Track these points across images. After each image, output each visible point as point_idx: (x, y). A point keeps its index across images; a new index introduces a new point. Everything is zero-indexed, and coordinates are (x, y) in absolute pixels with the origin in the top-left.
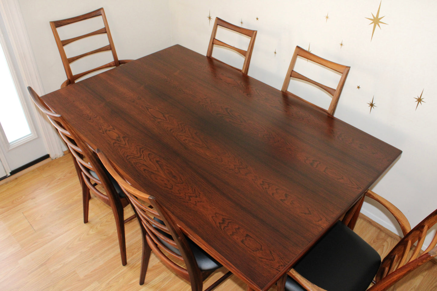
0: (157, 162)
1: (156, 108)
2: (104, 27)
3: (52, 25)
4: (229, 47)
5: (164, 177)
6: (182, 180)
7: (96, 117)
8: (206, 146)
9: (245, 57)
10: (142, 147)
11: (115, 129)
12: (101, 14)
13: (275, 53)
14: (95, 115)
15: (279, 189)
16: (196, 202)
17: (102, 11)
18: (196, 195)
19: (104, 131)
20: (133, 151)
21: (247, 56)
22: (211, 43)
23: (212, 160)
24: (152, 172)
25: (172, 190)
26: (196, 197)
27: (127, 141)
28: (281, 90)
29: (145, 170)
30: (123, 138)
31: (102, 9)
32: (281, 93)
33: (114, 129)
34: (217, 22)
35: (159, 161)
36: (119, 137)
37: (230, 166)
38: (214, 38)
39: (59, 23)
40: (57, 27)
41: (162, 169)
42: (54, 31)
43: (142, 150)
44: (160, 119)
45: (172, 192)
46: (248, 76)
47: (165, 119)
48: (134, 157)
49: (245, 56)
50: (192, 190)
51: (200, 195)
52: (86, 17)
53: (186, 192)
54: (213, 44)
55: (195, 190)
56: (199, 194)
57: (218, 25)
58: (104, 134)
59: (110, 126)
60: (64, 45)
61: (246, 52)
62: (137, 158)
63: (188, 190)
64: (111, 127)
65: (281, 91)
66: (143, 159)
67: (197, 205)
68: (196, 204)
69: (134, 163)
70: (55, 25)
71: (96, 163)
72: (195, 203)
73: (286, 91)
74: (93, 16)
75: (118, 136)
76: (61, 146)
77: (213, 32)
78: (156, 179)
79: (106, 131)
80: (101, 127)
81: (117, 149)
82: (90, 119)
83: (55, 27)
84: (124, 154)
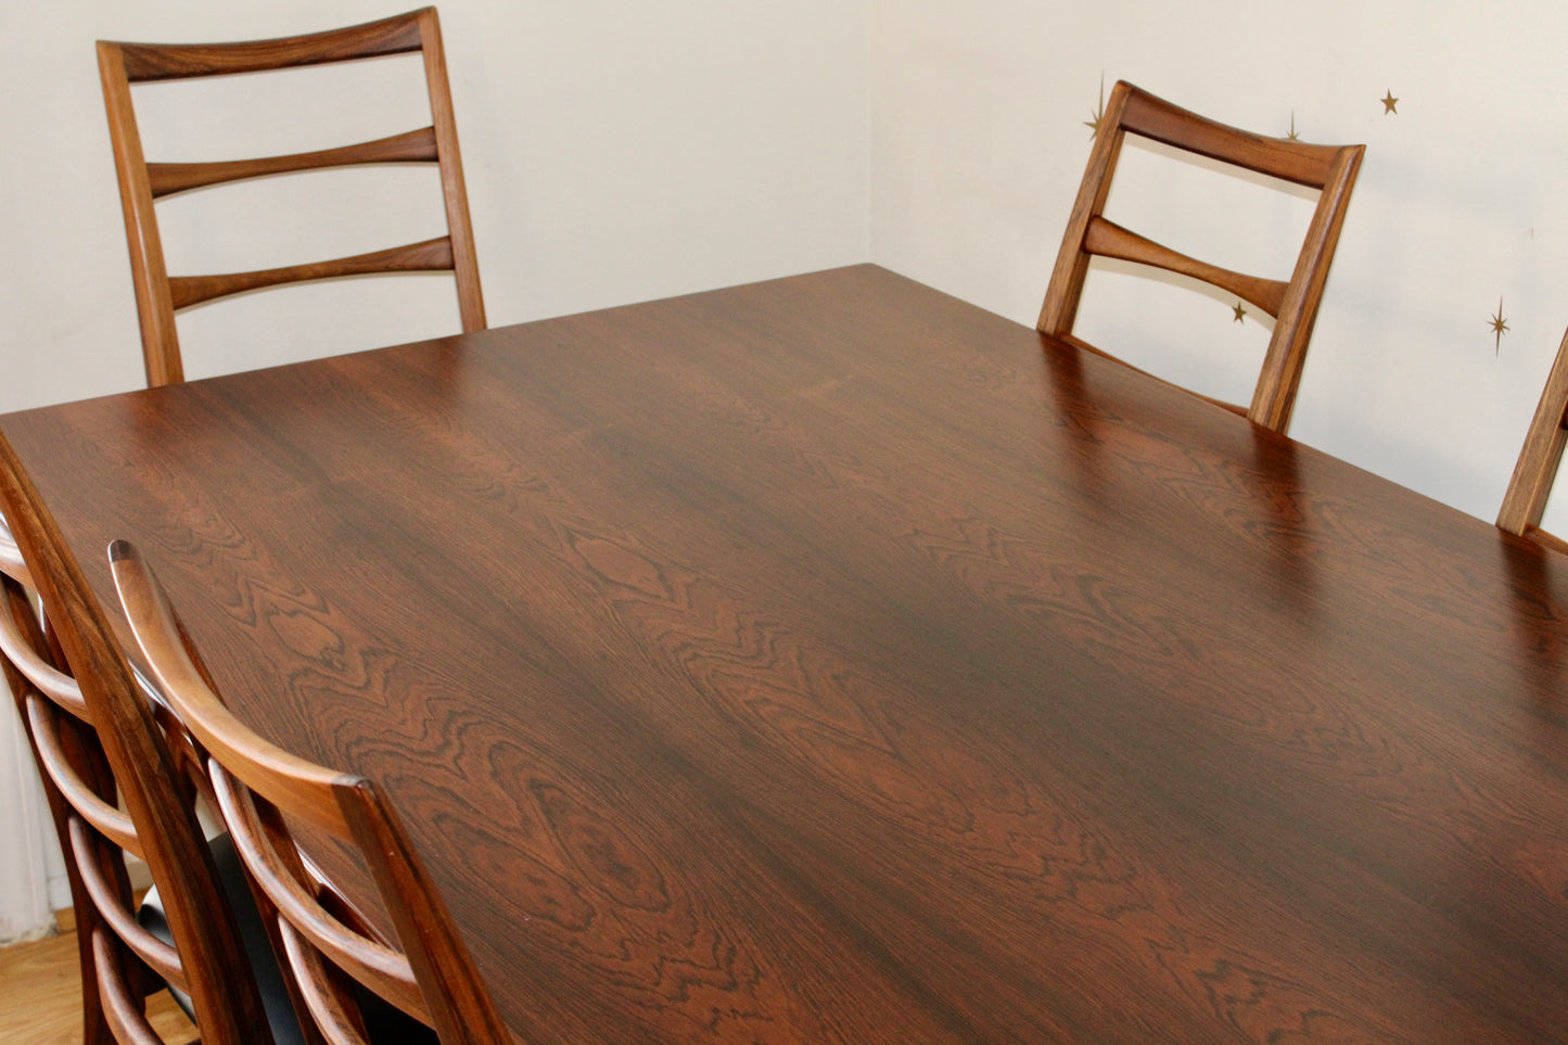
0: (536, 786)
1: (625, 539)
2: (429, 123)
3: (105, 60)
4: (1182, 266)
5: (557, 865)
6: (664, 893)
7: (234, 546)
8: (885, 746)
9: (1273, 321)
10: (465, 708)
11: (331, 610)
12: (416, 43)
13: (1499, 326)
14: (229, 537)
15: (1326, 1014)
16: (716, 1010)
17: (424, 25)
18: (730, 973)
19: (258, 611)
20: (403, 722)
21: (1292, 316)
22: (1075, 244)
23: (907, 816)
24: (482, 834)
25: (579, 935)
26: (732, 986)
27: (387, 671)
28: (1493, 521)
29: (440, 818)
30: (362, 653)
31: (430, 12)
32: (1496, 535)
33: (326, 610)
34: (1118, 107)
35: (549, 786)
36: (341, 650)
37: (1015, 856)
38: (1095, 216)
39: (154, 60)
40: (134, 79)
41: (554, 826)
42: (113, 96)
43: (461, 721)
44: (630, 588)
45: (574, 943)
46: (1290, 441)
47: (665, 595)
48: (395, 749)
49: (1276, 316)
50: (714, 949)
51: (761, 980)
52: (324, 48)
53: (667, 954)
54: (1085, 252)
55: (733, 950)
56: (751, 971)
57: (1124, 128)
58: (253, 624)
59: (304, 592)
60: (159, 193)
61: (1281, 289)
62: (415, 757)
63: (691, 944)
64: (310, 598)
65: (1497, 525)
66: (452, 767)
67: (717, 1029)
68: (714, 1023)
69: (385, 777)
70: (127, 66)
71: (158, 790)
72: (707, 1016)
73: (1531, 528)
74: (363, 48)
75: (333, 641)
76: (47, 870)
77: (1089, 174)
78: (497, 868)
79: (268, 614)
80: (249, 589)
81: (306, 700)
82: (195, 552)
83: (124, 75)
84: (336, 731)
